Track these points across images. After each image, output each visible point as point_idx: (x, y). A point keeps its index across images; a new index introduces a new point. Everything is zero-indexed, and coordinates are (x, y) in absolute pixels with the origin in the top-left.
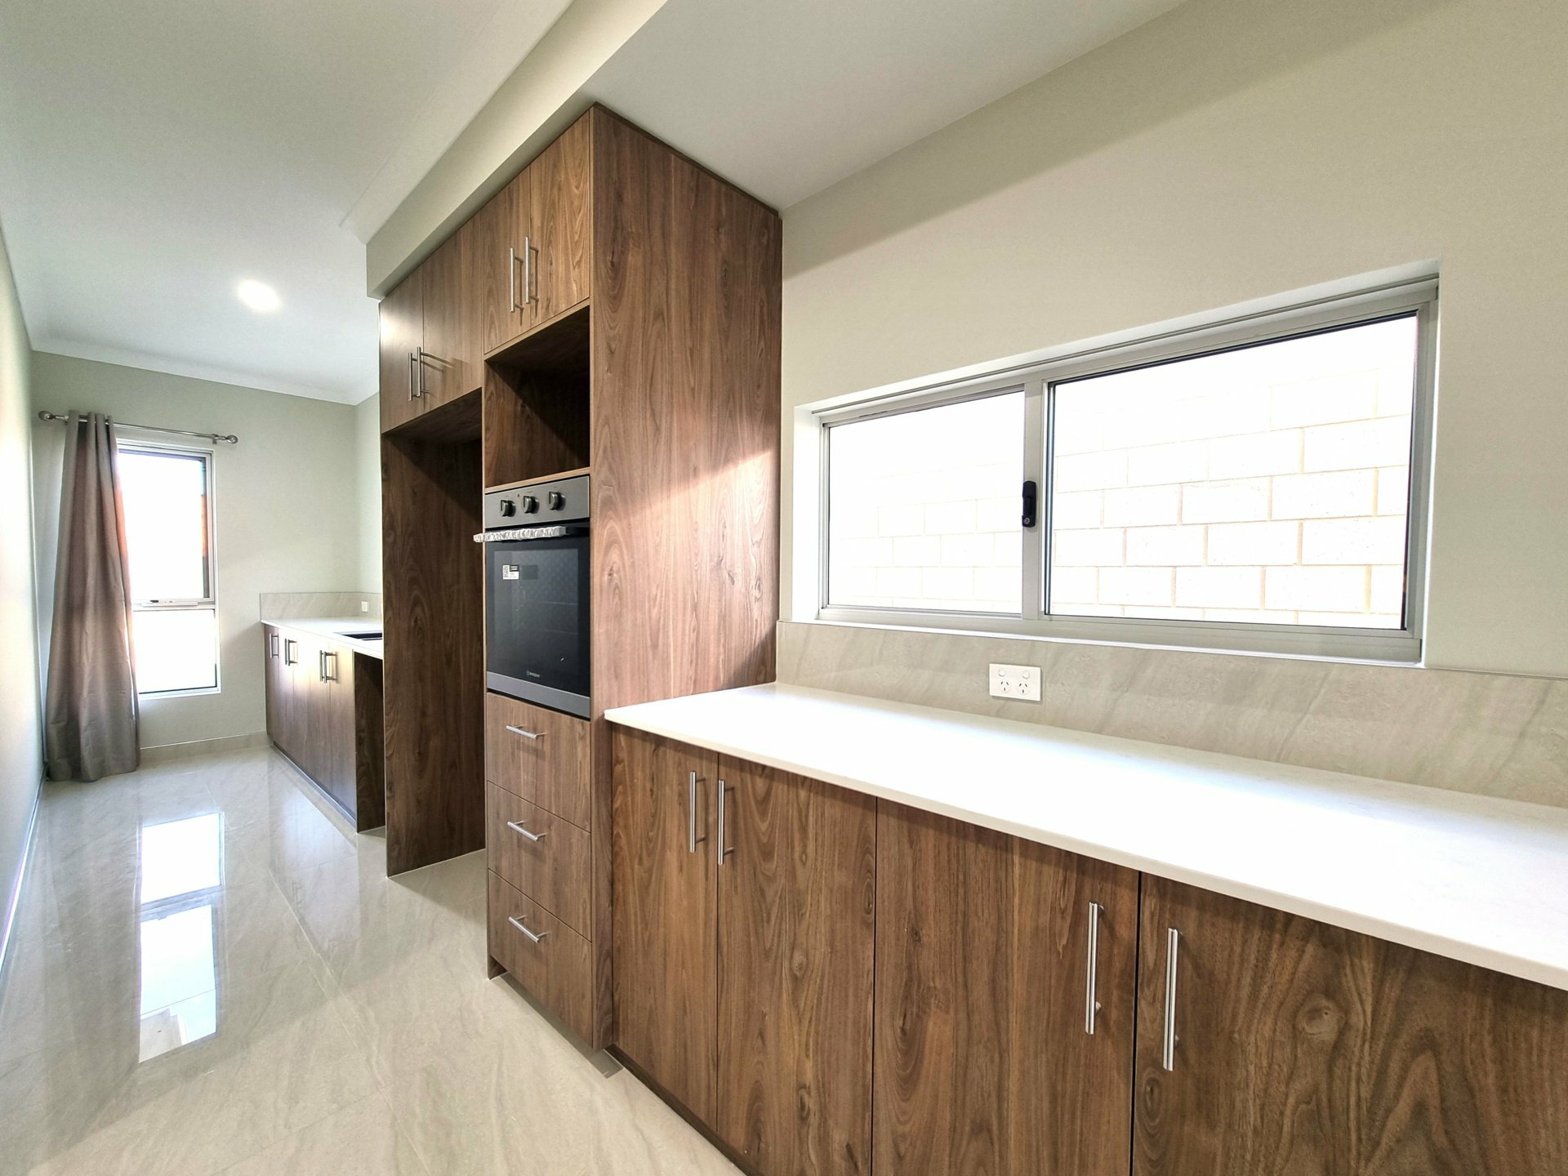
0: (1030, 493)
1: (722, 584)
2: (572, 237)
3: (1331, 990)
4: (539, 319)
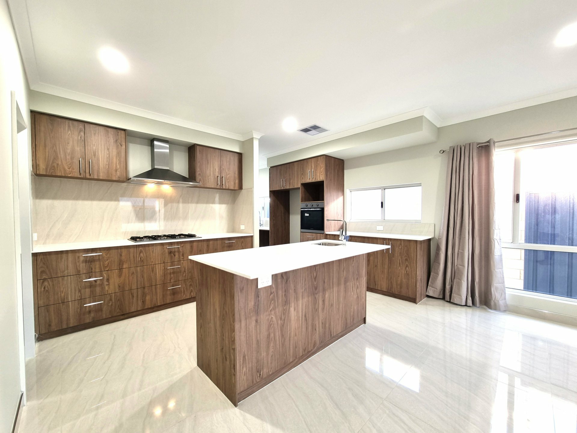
0: (382, 203)
1: (337, 216)
2: (320, 171)
3: (401, 244)
4: (314, 180)
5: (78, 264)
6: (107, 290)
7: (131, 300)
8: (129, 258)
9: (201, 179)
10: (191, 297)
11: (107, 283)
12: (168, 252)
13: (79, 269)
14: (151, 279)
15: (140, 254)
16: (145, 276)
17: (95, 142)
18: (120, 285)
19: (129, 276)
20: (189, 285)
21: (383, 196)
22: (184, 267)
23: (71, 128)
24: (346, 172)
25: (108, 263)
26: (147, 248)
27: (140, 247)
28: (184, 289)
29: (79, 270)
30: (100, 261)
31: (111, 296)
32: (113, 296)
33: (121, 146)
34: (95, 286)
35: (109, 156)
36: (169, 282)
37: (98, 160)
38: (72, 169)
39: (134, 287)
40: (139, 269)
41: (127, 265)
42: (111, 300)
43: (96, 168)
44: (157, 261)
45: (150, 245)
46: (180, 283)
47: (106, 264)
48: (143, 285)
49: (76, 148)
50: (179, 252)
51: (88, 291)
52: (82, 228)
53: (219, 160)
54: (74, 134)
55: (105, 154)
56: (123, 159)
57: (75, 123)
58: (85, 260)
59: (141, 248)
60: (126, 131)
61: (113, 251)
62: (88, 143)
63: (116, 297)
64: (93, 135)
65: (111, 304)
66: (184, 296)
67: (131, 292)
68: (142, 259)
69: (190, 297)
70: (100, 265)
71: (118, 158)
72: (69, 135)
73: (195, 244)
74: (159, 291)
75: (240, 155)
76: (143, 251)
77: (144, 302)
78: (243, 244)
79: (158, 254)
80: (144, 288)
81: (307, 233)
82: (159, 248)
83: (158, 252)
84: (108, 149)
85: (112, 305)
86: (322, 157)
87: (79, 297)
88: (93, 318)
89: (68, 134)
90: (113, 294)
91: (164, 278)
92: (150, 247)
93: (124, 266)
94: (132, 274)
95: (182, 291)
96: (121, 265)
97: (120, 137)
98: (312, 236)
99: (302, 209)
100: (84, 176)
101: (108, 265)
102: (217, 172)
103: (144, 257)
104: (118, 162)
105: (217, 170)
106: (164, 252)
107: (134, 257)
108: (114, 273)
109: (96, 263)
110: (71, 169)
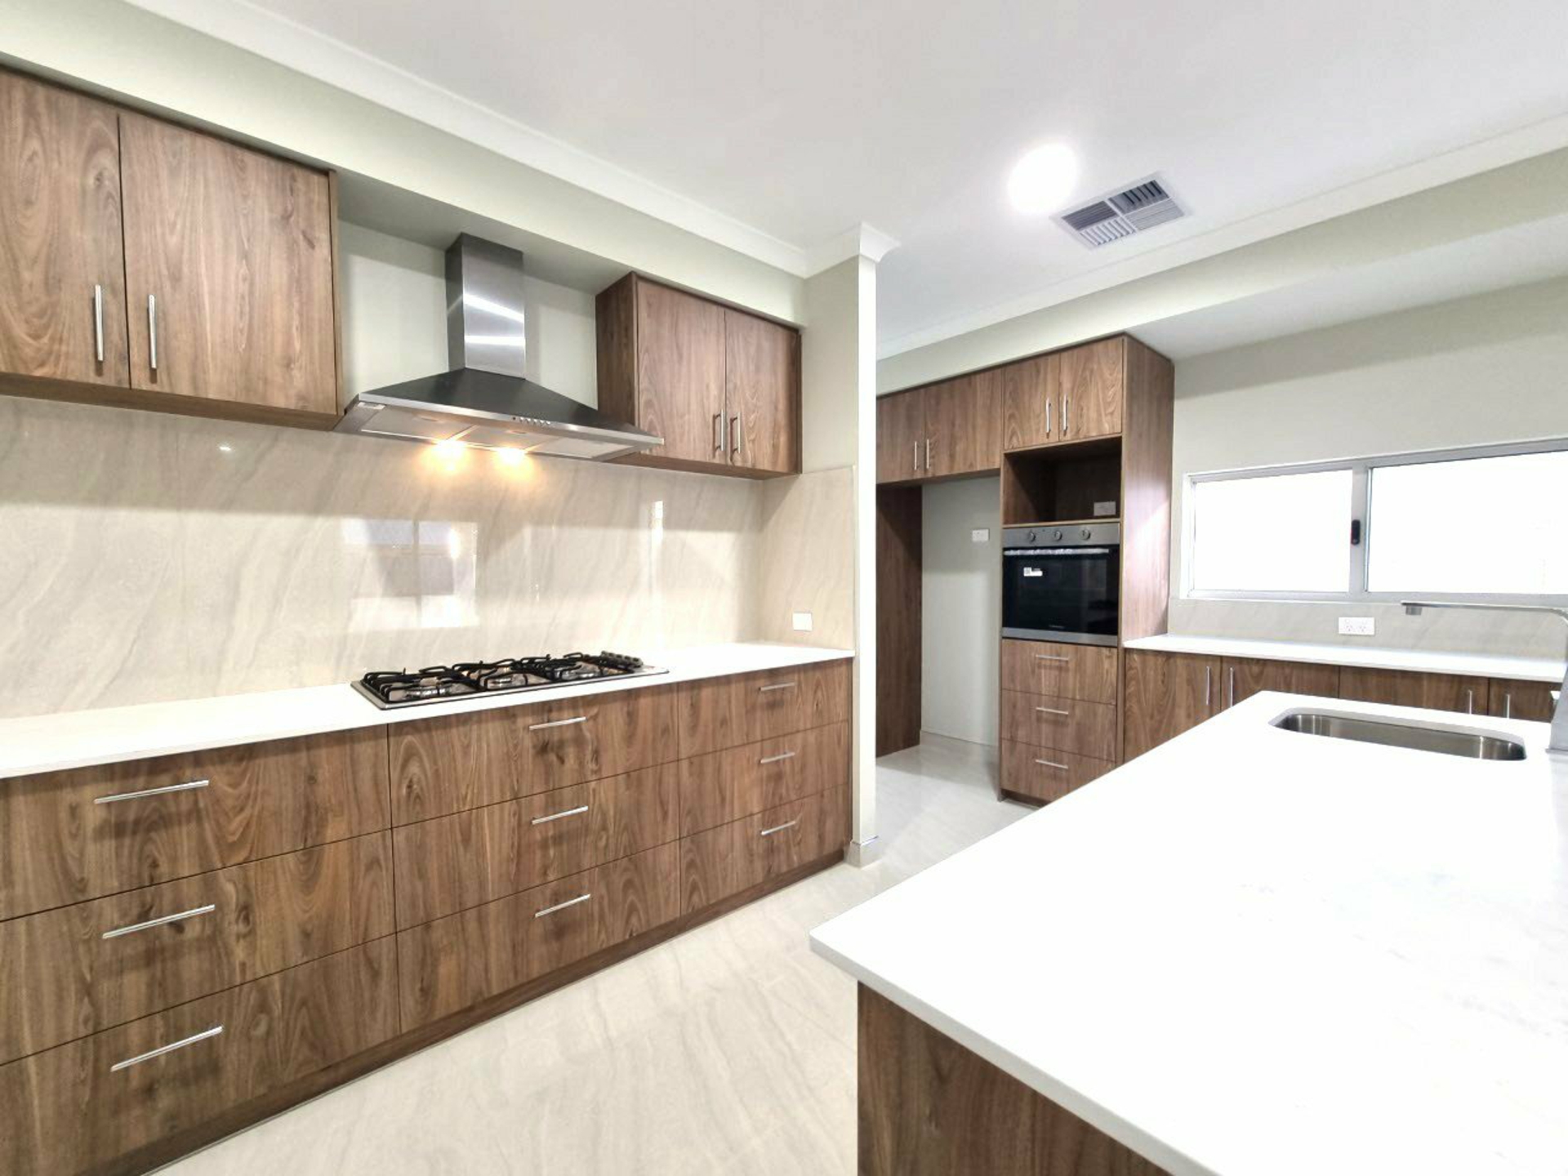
0: (1356, 525)
2: (1103, 400)
5: (70, 848)
6: (243, 965)
7: (367, 995)
8: (355, 790)
9: (655, 420)
10: (631, 935)
11: (242, 928)
12: (534, 747)
13: (78, 876)
14: (460, 881)
15: (404, 766)
16: (433, 866)
17: (177, 214)
18: (309, 927)
19: (352, 879)
20: (621, 885)
21: (1362, 498)
22: (600, 805)
23: (46, 128)
24: (1180, 407)
25: (248, 825)
26: (438, 736)
27: (407, 734)
28: (601, 904)
29: (82, 879)
30: (199, 820)
31: (263, 993)
32: (277, 987)
33: (311, 244)
34: (177, 952)
35: (251, 293)
36: (538, 882)
37: (195, 303)
38: (52, 339)
39: (381, 926)
40: (400, 837)
41: (344, 826)
42: (263, 1007)
43: (182, 344)
44: (485, 791)
45: (454, 719)
46: (586, 883)
47: (233, 834)
48: (422, 914)
49: (75, 232)
50: (579, 742)
51: (135, 985)
52: (134, 642)
53: (722, 349)
54: (58, 153)
55: (232, 278)
56: (320, 309)
57: (72, 102)
58: (113, 820)
59: (409, 738)
60: (331, 173)
61: (272, 761)
62: (137, 211)
63: (288, 991)
64: (164, 174)
65: (262, 1029)
66: (603, 936)
67: (365, 952)
68: (418, 790)
69: (627, 937)
70: (202, 840)
71: (296, 305)
72: (30, 159)
73: (644, 702)
74: (497, 931)
75: (793, 334)
76: (422, 752)
77: (427, 992)
78: (819, 694)
79: (489, 759)
80: (427, 925)
81: (1033, 643)
82: (494, 730)
83: (488, 752)
84: (245, 256)
85: (269, 1032)
86: (1111, 344)
87: (86, 1022)
88: (172, 1117)
89: (27, 153)
90: (276, 977)
91: (518, 864)
92: (454, 731)
93: (330, 833)
94: (369, 868)
95: (592, 915)
96: (314, 829)
97: (302, 200)
98: (1059, 655)
99: (1012, 553)
100: (119, 382)
101: (243, 834)
102: (712, 398)
103: (426, 776)
104: (296, 323)
105: (714, 391)
106: (516, 746)
107: (376, 784)
108: (280, 872)
109: (176, 830)
110: (45, 340)
